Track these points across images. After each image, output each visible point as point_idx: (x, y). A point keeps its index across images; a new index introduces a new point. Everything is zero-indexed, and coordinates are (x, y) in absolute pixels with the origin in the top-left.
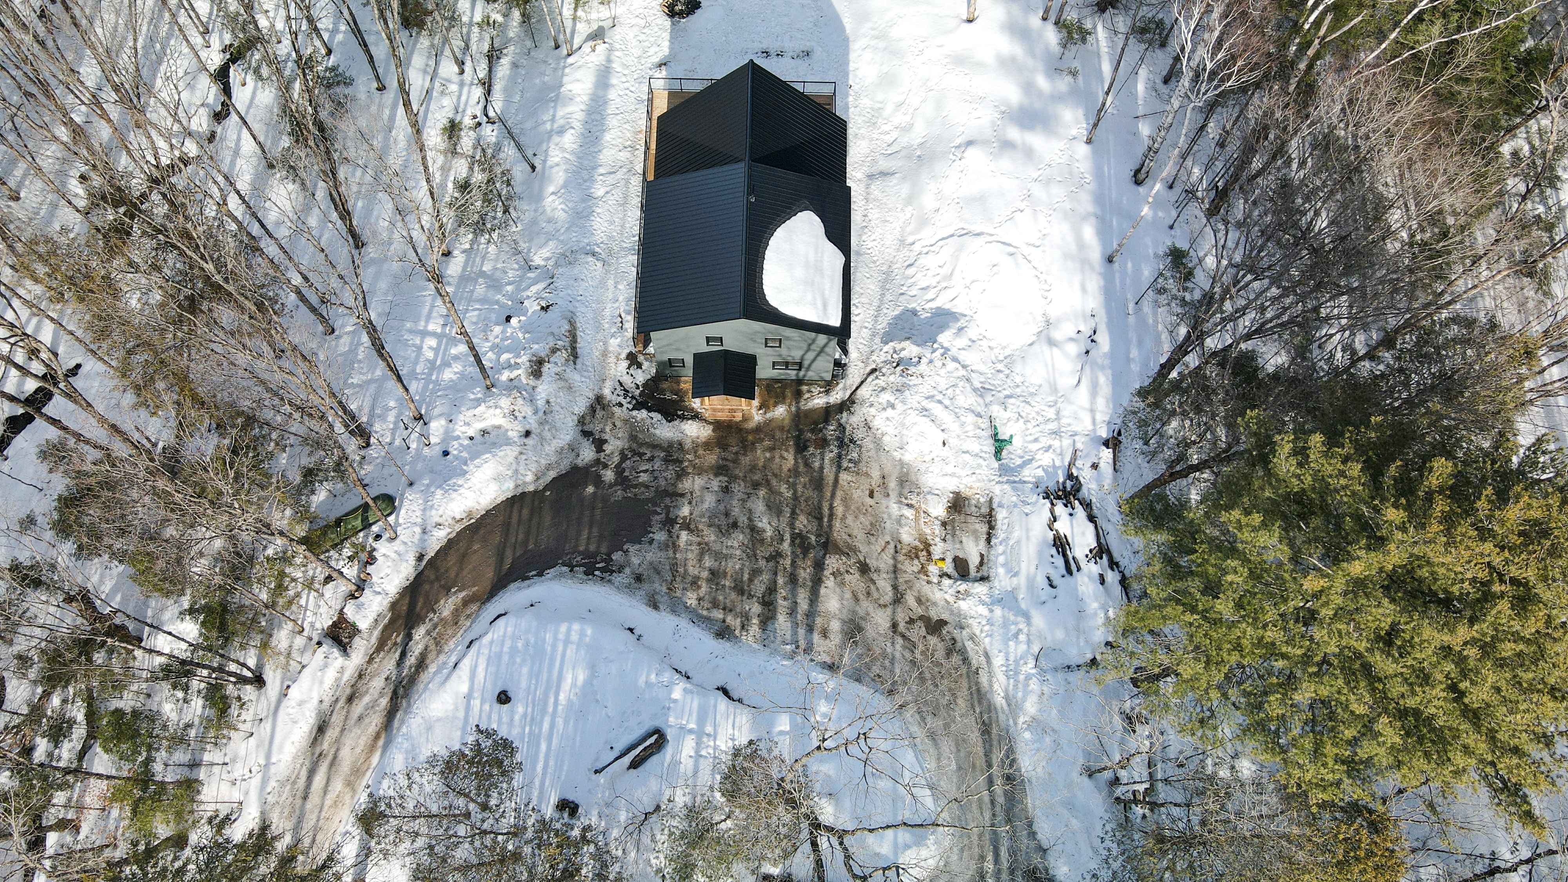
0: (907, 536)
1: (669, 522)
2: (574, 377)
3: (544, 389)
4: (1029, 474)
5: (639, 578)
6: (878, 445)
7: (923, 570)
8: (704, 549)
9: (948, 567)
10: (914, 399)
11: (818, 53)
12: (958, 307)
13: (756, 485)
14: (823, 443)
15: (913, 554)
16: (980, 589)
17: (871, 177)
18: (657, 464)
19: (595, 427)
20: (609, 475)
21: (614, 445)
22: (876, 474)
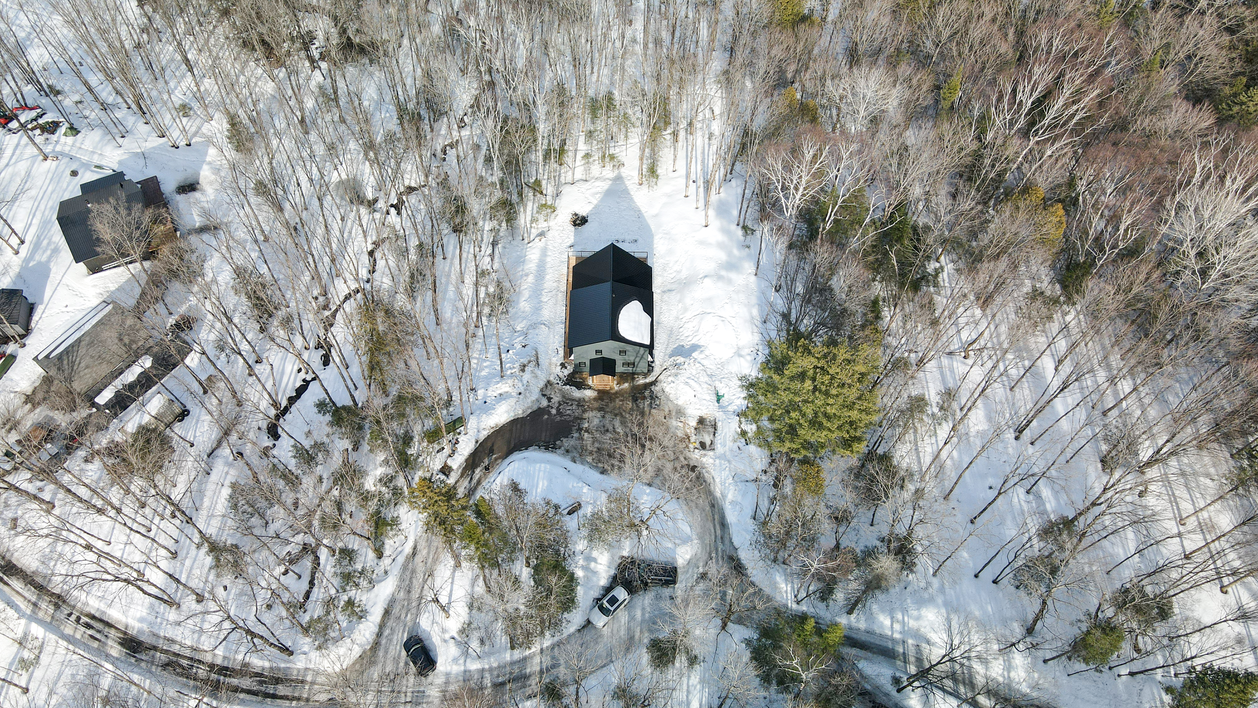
0: (680, 434)
1: (580, 430)
2: (539, 373)
3: (527, 376)
4: (731, 408)
5: (567, 451)
6: (668, 399)
7: (687, 447)
8: (595, 440)
9: (697, 445)
10: (681, 378)
11: (640, 241)
12: (701, 343)
13: (616, 415)
14: (644, 398)
15: (682, 440)
16: (711, 453)
17: (664, 292)
18: (574, 407)
19: (548, 393)
20: (554, 411)
21: (556, 399)
22: (667, 410)
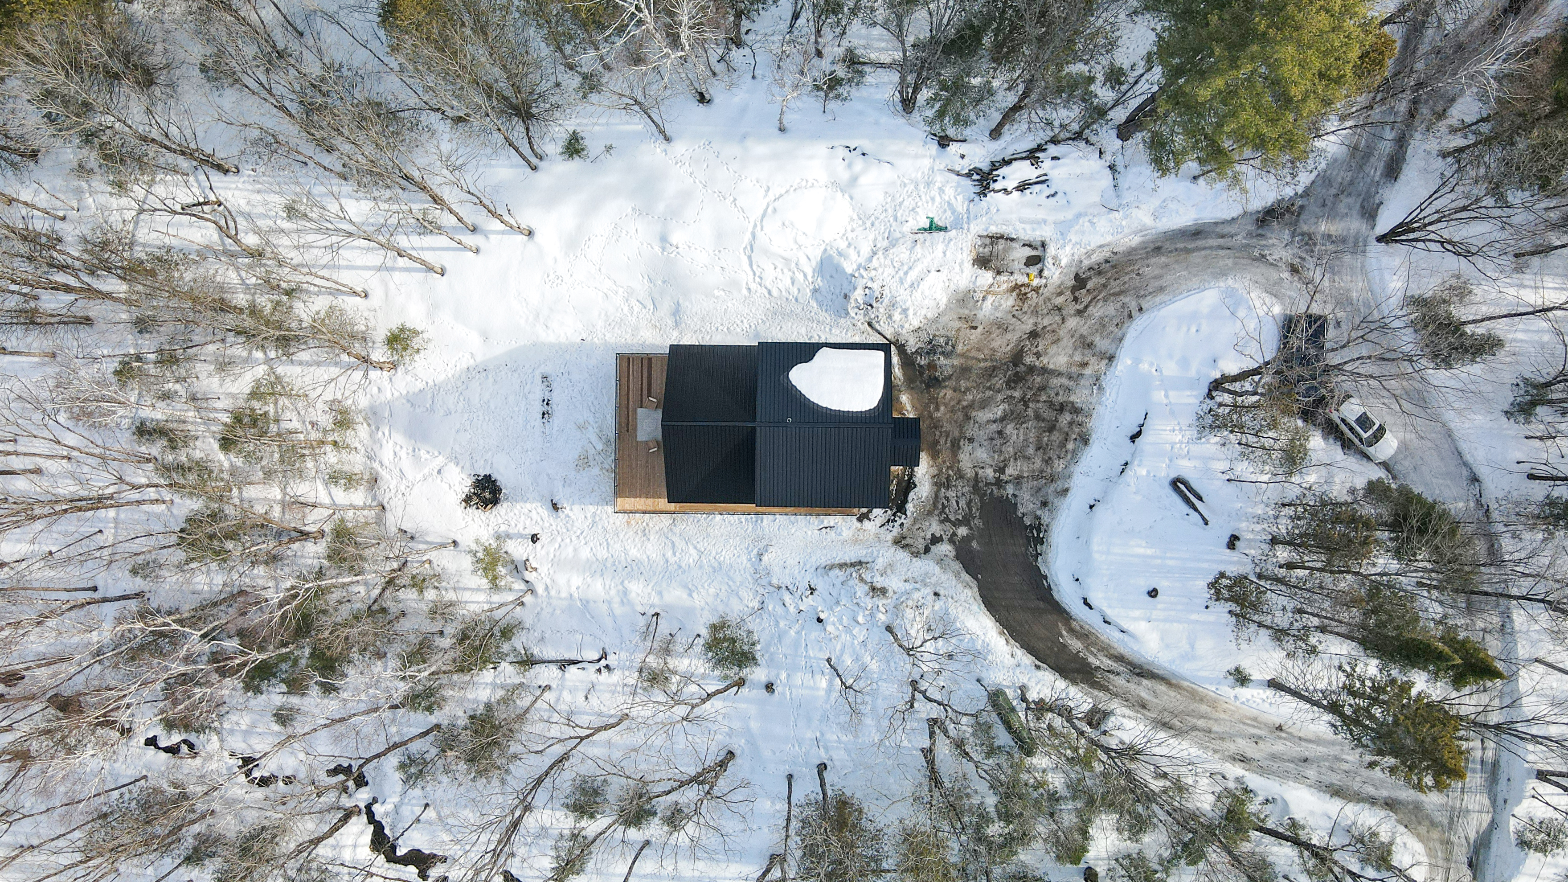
0: (1010, 301)
1: (999, 483)
2: (880, 563)
3: (894, 583)
4: (961, 205)
5: (1044, 504)
6: (936, 320)
7: (1036, 290)
8: (1020, 455)
9: (1033, 270)
10: (902, 295)
11: (547, 369)
12: (816, 254)
13: (968, 418)
14: (932, 366)
15: (1023, 297)
16: (1052, 248)
18: (951, 494)
19: (920, 545)
20: (962, 531)
21: (935, 527)
22: (957, 324)
